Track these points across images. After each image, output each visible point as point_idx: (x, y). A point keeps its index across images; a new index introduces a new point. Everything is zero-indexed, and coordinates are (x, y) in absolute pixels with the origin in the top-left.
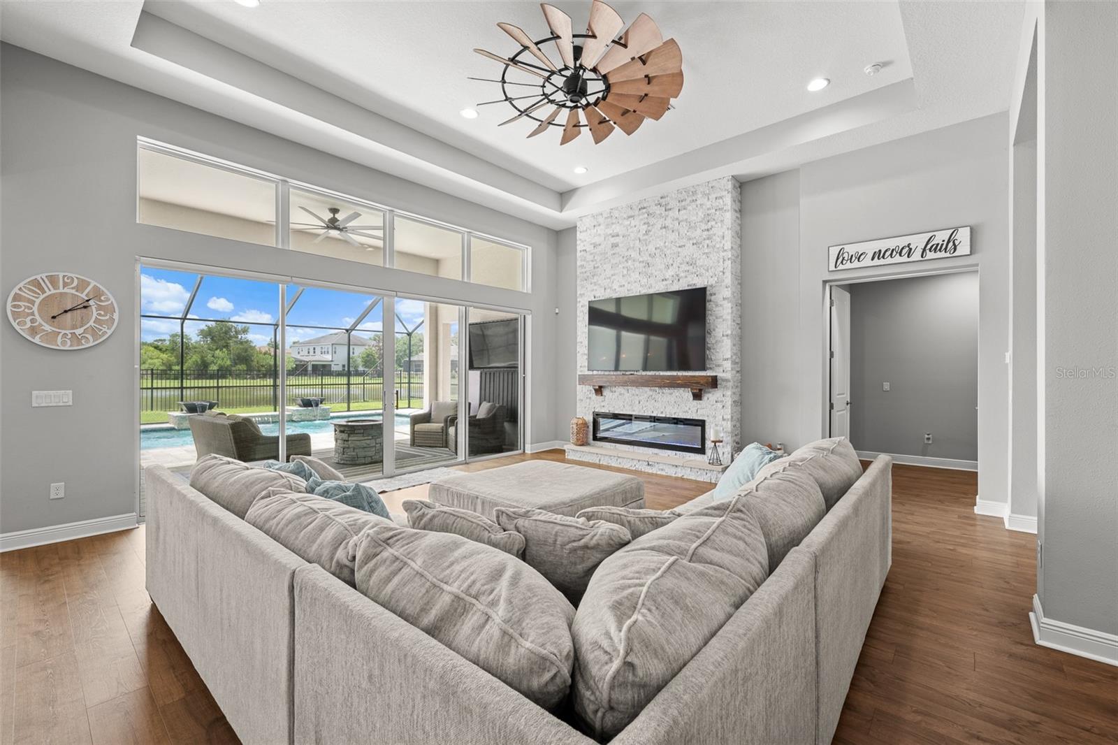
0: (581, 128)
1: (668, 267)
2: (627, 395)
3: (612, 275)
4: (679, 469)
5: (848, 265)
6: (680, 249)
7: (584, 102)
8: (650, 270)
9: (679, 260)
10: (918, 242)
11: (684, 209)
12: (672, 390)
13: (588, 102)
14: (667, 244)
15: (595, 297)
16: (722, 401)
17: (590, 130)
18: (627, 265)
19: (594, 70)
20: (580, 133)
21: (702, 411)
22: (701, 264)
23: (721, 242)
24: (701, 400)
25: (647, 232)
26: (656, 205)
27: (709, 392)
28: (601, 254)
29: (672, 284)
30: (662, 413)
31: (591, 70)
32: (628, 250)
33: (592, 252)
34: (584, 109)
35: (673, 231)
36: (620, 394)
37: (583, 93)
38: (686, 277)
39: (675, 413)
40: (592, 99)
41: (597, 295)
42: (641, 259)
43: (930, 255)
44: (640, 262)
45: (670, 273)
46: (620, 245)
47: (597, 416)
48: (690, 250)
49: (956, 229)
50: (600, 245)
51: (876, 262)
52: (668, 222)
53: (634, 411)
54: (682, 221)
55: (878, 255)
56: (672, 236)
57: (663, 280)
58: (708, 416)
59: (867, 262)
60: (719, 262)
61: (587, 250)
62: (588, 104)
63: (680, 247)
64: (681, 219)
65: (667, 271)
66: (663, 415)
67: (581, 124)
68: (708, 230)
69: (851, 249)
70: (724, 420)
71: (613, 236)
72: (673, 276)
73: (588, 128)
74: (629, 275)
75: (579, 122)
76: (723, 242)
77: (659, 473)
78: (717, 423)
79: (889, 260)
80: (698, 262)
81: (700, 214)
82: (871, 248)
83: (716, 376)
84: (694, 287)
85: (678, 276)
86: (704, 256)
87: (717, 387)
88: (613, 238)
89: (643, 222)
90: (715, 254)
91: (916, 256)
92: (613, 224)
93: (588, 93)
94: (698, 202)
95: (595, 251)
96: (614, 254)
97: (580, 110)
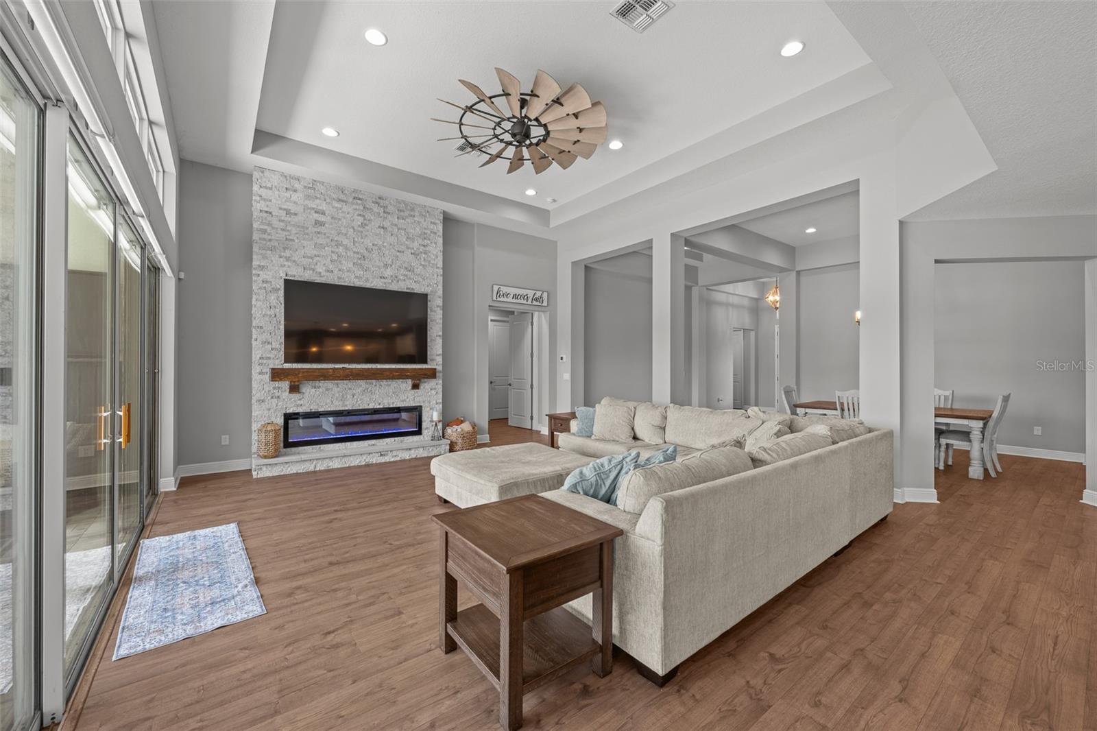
0: (525, 162)
1: (386, 266)
2: (336, 390)
3: (315, 256)
4: (413, 451)
5: (502, 299)
6: (398, 254)
7: (528, 142)
8: (366, 264)
9: (398, 263)
10: (530, 293)
11: (403, 219)
12: (390, 382)
13: (531, 143)
14: (385, 244)
15: (286, 275)
16: (435, 389)
17: (533, 163)
18: (337, 250)
19: (537, 119)
20: (523, 164)
21: (418, 398)
22: (418, 273)
23: (434, 260)
24: (418, 389)
25: (363, 225)
26: (373, 202)
27: (425, 382)
28: (299, 226)
29: (391, 283)
30: (379, 404)
31: (534, 120)
32: (339, 234)
33: (283, 218)
34: (527, 148)
35: (392, 235)
36: (327, 390)
37: (527, 135)
38: (404, 280)
39: (393, 403)
40: (534, 141)
41: (289, 273)
42: (355, 250)
43: (535, 303)
44: (354, 252)
45: (388, 272)
46: (327, 225)
47: (289, 417)
48: (407, 257)
49: (543, 292)
50: (296, 214)
51: (514, 301)
52: (387, 224)
53: (346, 406)
54: (402, 229)
55: (515, 296)
56: (392, 240)
57: (381, 277)
58: (424, 402)
59: (510, 299)
60: (433, 275)
61: (273, 214)
62: (531, 144)
63: (398, 251)
64: (400, 226)
65: (385, 271)
66: (381, 407)
67: (524, 158)
68: (424, 246)
69: (504, 290)
70: (437, 403)
71: (316, 212)
72: (392, 276)
73: (530, 161)
74: (340, 262)
75: (523, 157)
76: (436, 260)
77: (392, 460)
78: (431, 407)
79: (519, 301)
80: (415, 270)
81: (417, 229)
82: (513, 291)
83: (435, 369)
84: (412, 291)
85: (396, 277)
86: (421, 267)
87: (435, 378)
88: (317, 215)
89: (357, 213)
90: (430, 268)
91: (529, 302)
92: (317, 198)
93: (532, 136)
94: (416, 219)
95: (286, 219)
96: (319, 233)
97: (524, 149)
